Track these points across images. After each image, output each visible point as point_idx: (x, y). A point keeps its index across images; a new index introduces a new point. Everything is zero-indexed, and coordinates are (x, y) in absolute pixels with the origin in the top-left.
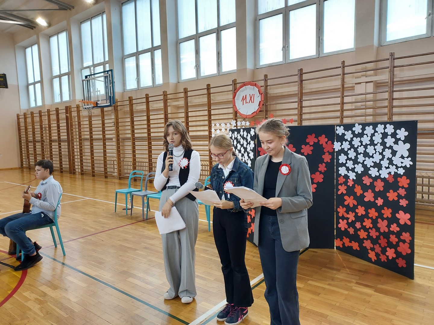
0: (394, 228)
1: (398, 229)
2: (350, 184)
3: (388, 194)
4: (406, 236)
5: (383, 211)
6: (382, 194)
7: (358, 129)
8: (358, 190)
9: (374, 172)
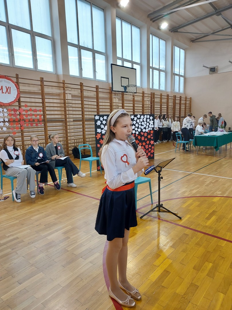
0: (150, 146)
1: (151, 146)
2: (137, 136)
3: (148, 137)
4: (153, 147)
5: (147, 142)
6: (147, 137)
7: (139, 116)
8: (139, 137)
9: (144, 130)
